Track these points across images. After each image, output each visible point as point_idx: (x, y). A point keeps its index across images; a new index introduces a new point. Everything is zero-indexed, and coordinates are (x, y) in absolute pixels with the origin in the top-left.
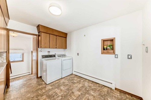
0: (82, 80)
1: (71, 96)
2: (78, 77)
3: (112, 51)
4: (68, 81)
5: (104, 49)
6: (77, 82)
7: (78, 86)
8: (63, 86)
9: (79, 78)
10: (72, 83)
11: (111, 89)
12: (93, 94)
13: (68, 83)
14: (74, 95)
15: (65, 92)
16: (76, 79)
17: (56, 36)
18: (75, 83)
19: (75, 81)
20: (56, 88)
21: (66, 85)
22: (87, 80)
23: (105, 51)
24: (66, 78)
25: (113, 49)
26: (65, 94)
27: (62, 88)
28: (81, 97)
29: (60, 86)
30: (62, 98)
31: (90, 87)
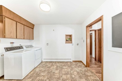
0: (53, 63)
1: (54, 75)
2: (48, 62)
3: (71, 42)
4: (43, 68)
5: (67, 41)
6: (51, 66)
7: (54, 67)
8: (42, 73)
9: (50, 63)
10: (48, 67)
11: (71, 62)
12: (65, 68)
13: (45, 69)
14: (56, 73)
15: (48, 75)
16: (48, 64)
17: (24, 25)
18: (50, 67)
19: (49, 66)
20: (37, 77)
21: (44, 71)
22: (57, 62)
23: (67, 42)
24: (38, 66)
25: (71, 41)
26: (49, 76)
27: (42, 74)
28: (60, 72)
29: (39, 74)
30: (49, 80)
31: (61, 65)
